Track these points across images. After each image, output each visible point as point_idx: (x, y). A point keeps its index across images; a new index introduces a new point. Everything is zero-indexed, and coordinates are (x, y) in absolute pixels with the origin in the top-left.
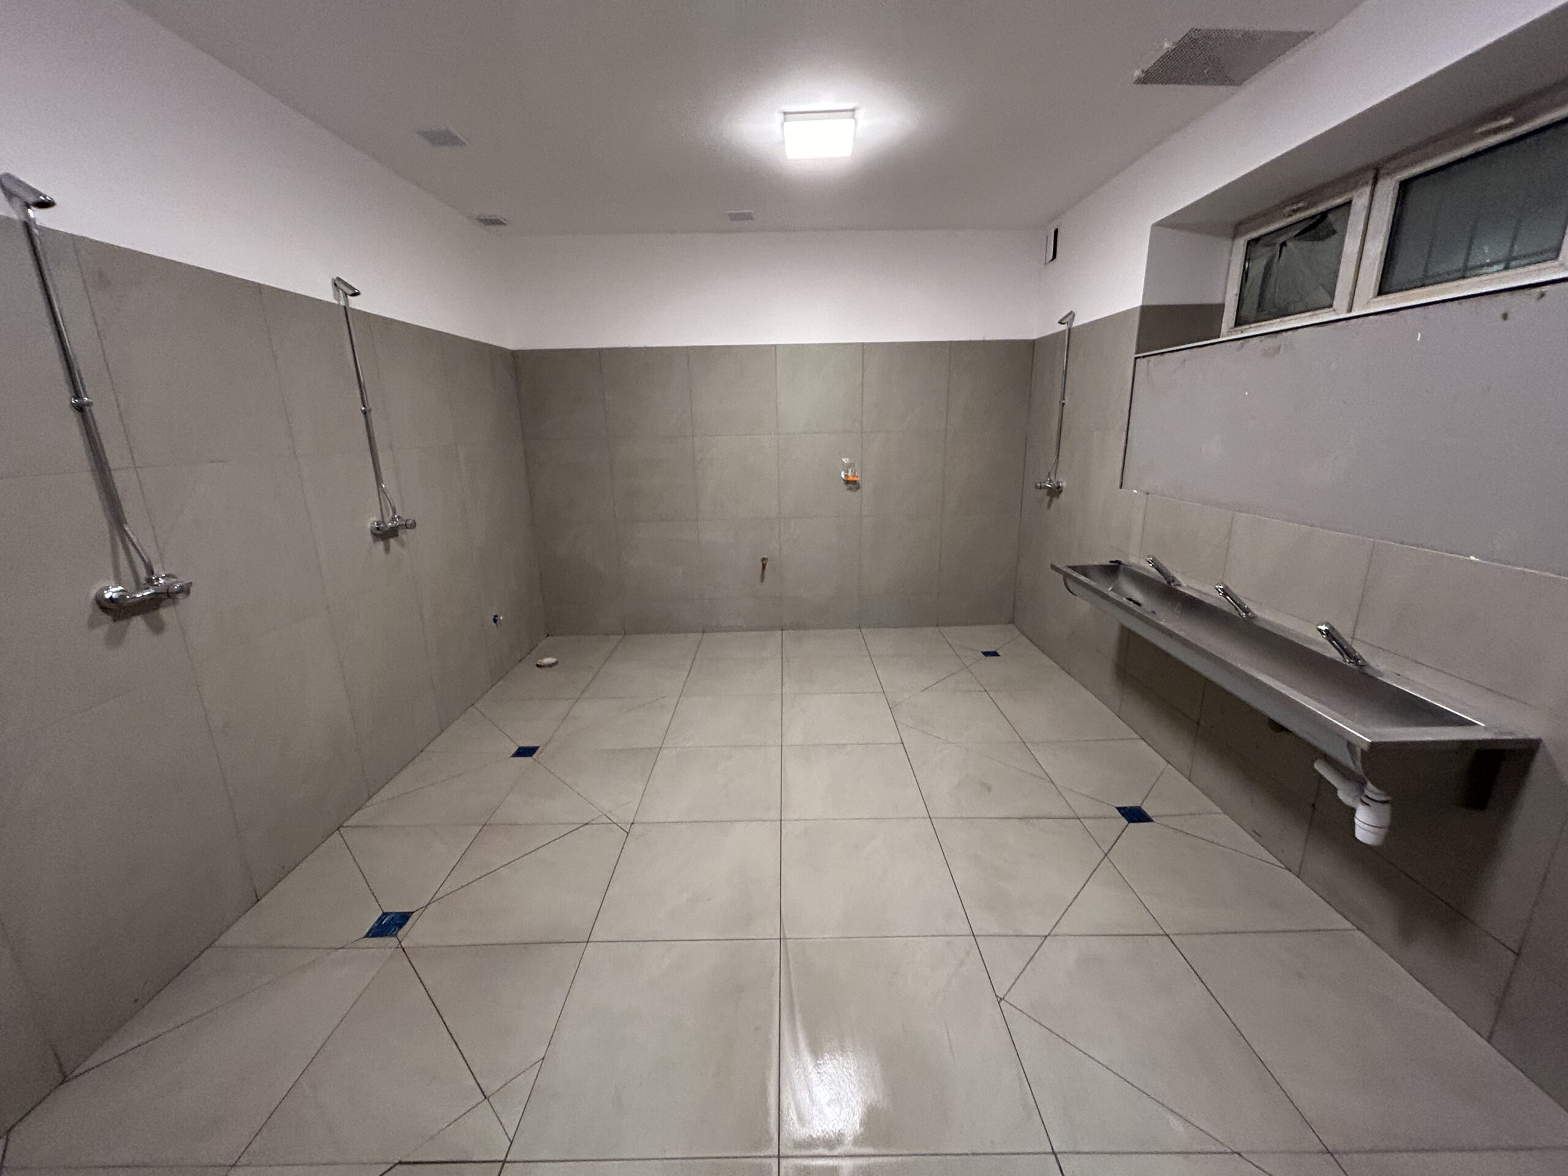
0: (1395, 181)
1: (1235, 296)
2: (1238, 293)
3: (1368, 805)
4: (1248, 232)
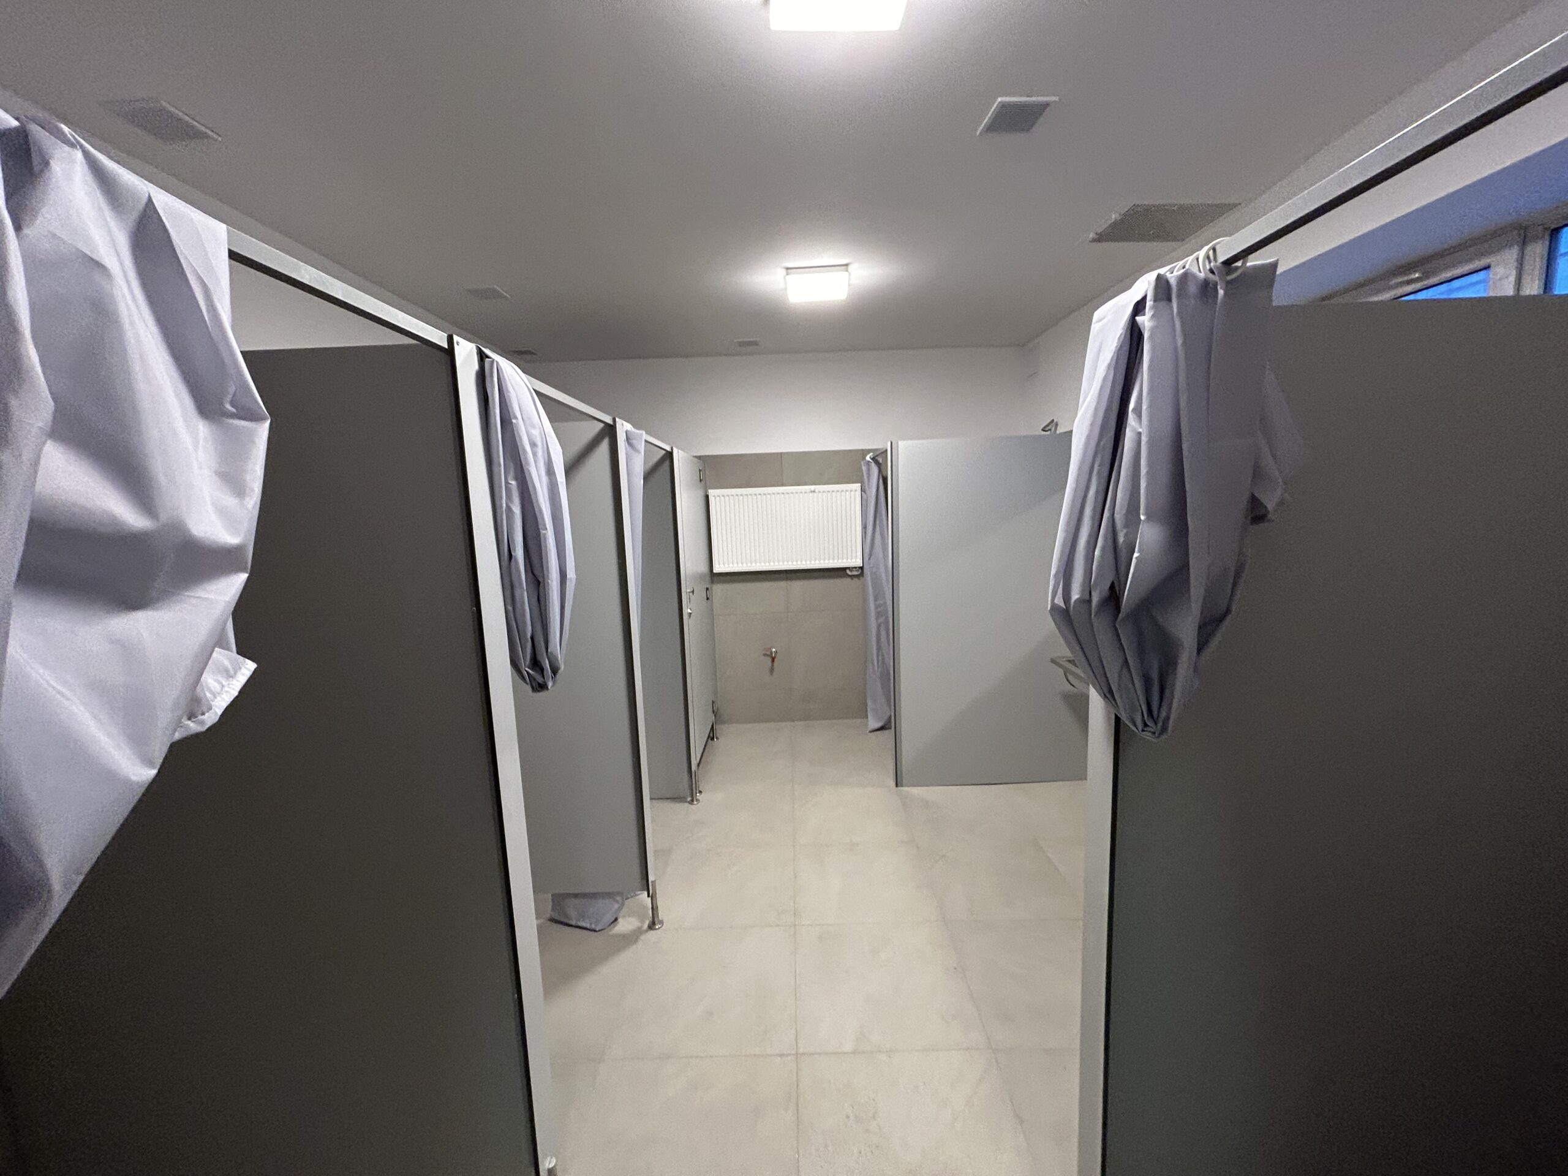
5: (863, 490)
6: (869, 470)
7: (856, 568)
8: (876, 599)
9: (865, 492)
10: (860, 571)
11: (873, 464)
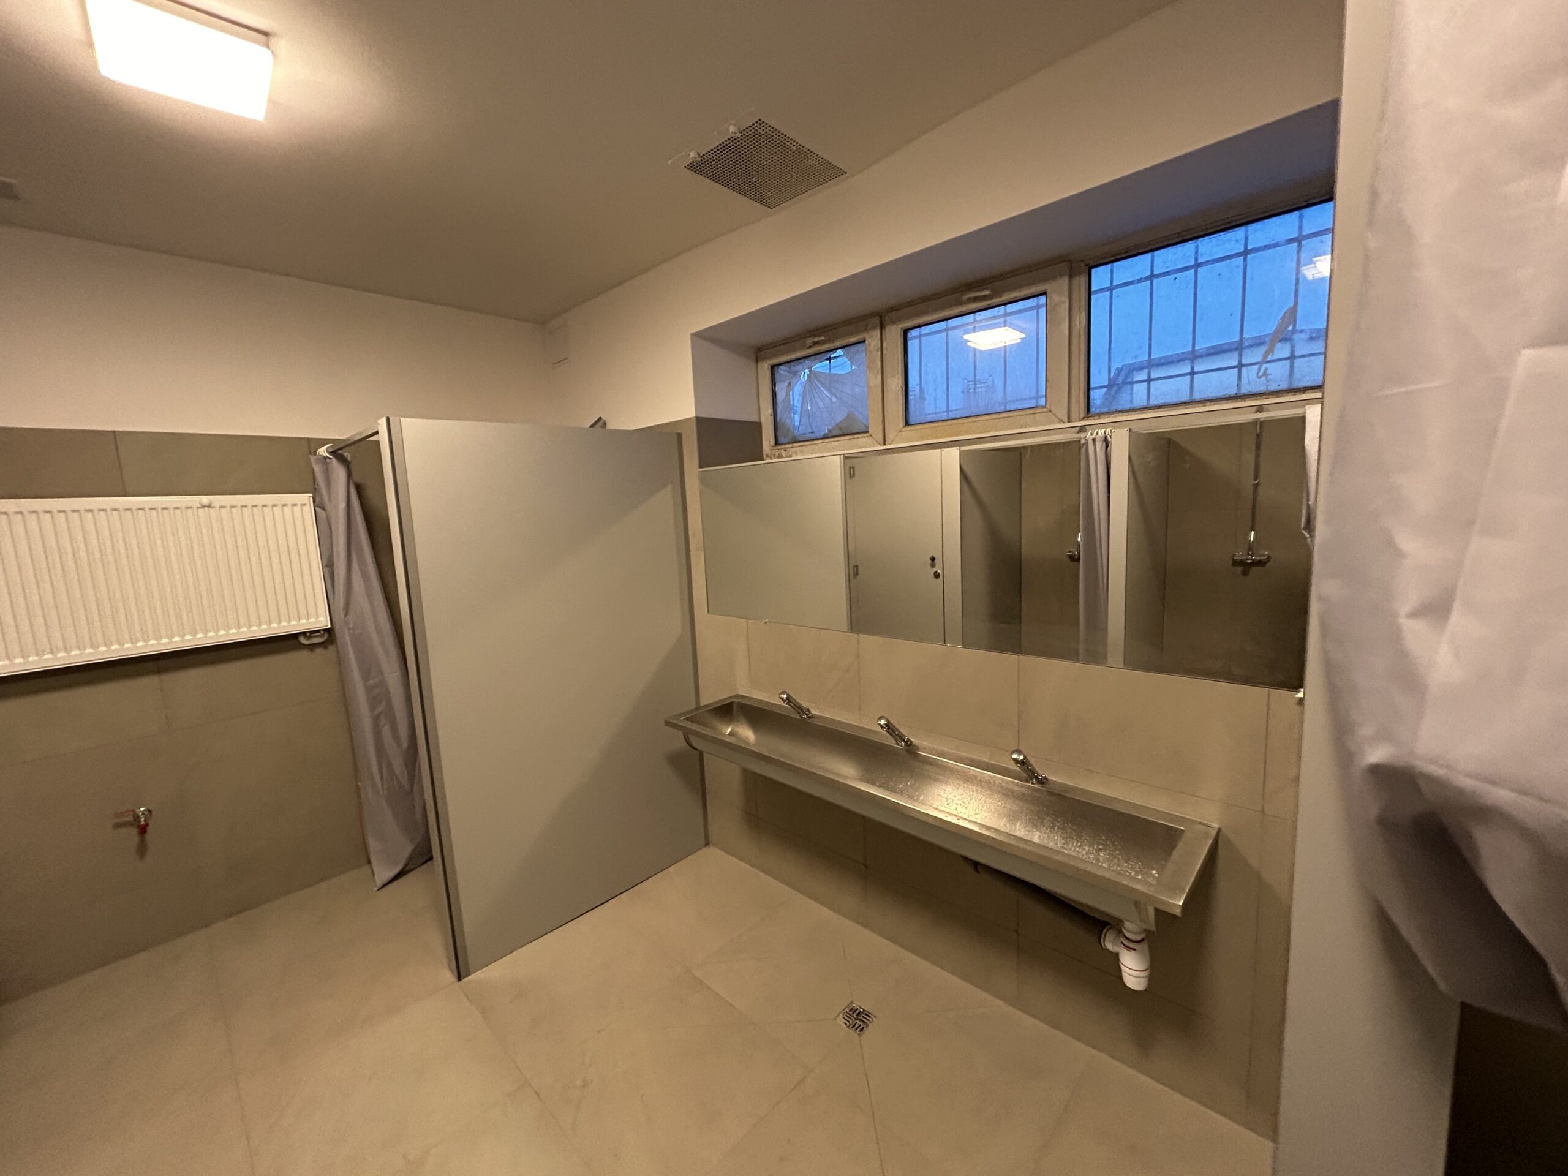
0: (901, 329)
1: (770, 416)
2: (772, 414)
3: (1134, 950)
4: (771, 357)
5: (318, 504)
6: (327, 472)
7: (318, 631)
8: (366, 677)
9: (323, 509)
10: (326, 636)
11: (334, 462)
